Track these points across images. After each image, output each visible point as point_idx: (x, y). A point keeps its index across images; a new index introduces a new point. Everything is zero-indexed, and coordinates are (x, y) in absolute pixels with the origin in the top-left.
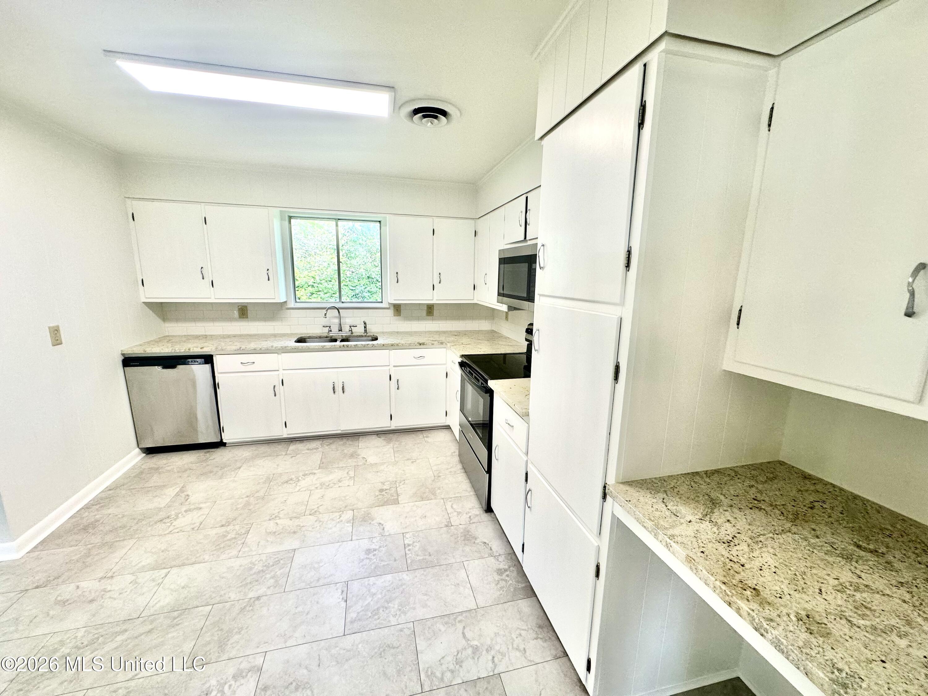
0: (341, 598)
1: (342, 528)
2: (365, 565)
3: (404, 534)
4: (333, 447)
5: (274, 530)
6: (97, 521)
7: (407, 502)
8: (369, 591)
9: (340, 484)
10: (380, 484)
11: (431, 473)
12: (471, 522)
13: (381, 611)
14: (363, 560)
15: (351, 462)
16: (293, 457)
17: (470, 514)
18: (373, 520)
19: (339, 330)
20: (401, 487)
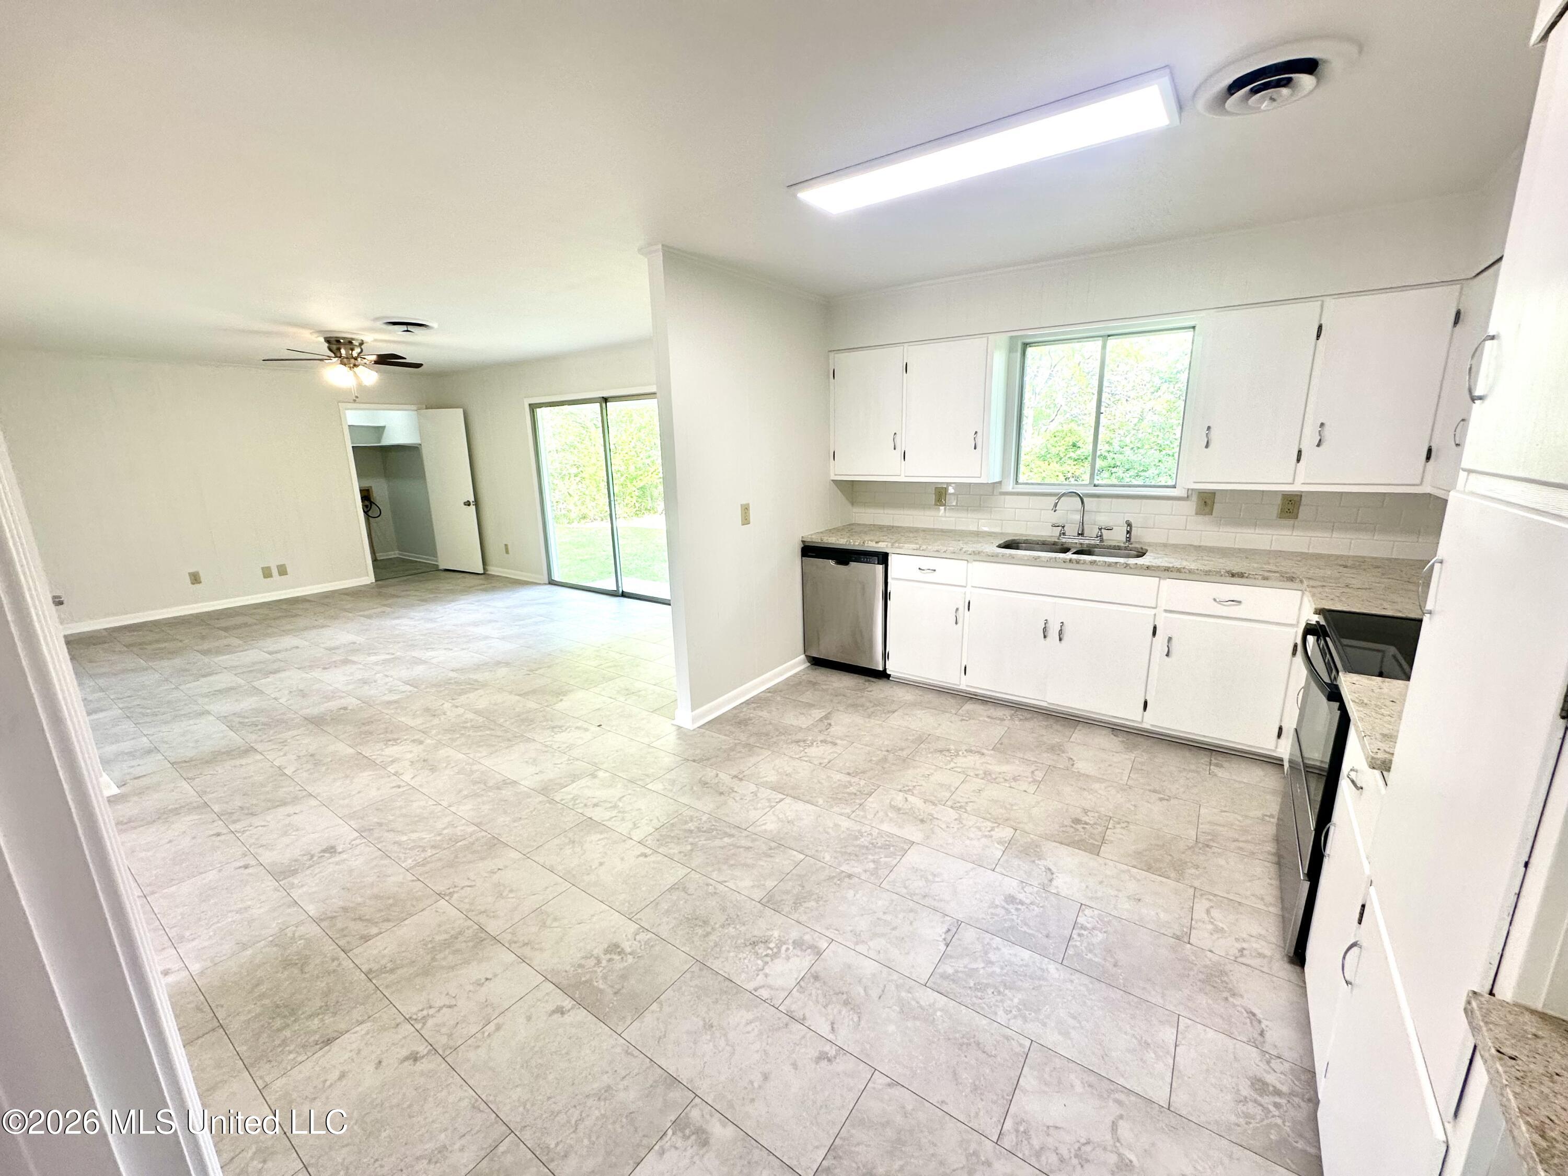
0: (943, 937)
1: (987, 847)
2: (997, 915)
3: (1083, 907)
4: (1029, 725)
5: (900, 806)
6: (750, 719)
7: (1116, 858)
8: (986, 953)
9: (1013, 784)
10: (1079, 810)
11: (1193, 833)
12: (1240, 960)
13: (990, 991)
14: (997, 906)
15: (1048, 758)
16: (964, 720)
17: (1245, 945)
18: (1040, 859)
19: (1079, 534)
20: (1118, 831)
